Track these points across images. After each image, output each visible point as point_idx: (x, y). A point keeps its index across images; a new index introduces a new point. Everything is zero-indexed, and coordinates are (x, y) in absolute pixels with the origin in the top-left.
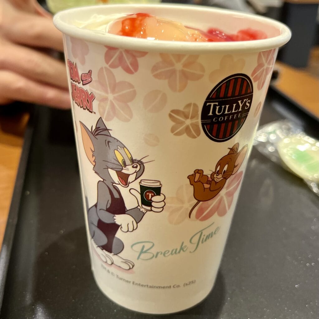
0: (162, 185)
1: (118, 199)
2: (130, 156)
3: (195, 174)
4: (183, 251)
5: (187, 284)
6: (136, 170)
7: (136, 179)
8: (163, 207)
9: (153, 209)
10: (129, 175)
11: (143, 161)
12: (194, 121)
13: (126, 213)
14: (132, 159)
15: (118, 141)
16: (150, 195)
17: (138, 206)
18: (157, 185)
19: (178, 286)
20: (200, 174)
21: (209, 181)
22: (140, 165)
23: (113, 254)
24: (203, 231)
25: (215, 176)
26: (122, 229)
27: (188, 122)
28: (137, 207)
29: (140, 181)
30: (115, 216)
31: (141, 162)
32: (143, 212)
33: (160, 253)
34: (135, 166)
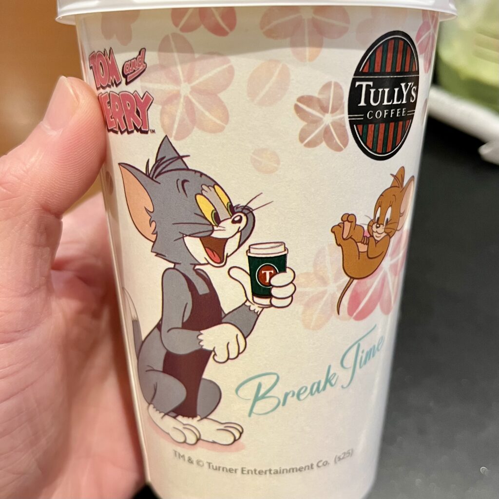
0: (288, 250)
1: (206, 295)
3: (344, 223)
4: (332, 385)
5: (340, 459)
6: (239, 228)
7: (240, 246)
8: (292, 296)
9: (274, 301)
10: (226, 240)
11: (252, 205)
12: (337, 117)
13: (224, 321)
14: (231, 205)
15: (202, 174)
16: (268, 273)
17: (246, 302)
18: (278, 251)
19: (326, 464)
20: (351, 222)
21: (366, 238)
22: (246, 215)
23: (198, 418)
24: (361, 342)
25: (374, 229)
26: (215, 357)
27: (328, 119)
28: (244, 304)
29: (248, 248)
30: (201, 334)
31: (249, 209)
32: (256, 311)
33: (291, 395)
34: (237, 219)
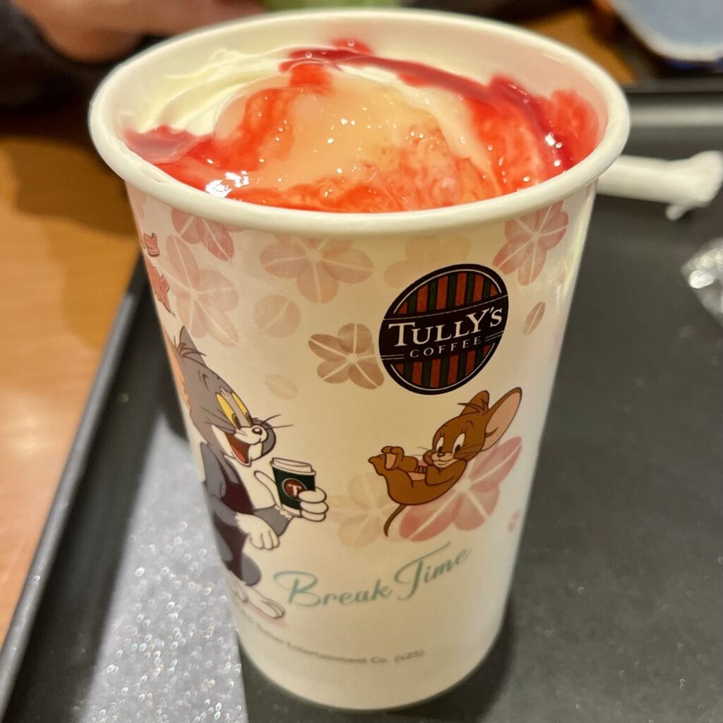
0: (315, 473)
1: (236, 484)
2: (245, 411)
3: (385, 455)
4: (383, 596)
5: (402, 658)
6: (260, 439)
7: (263, 455)
8: (324, 513)
10: (248, 445)
11: (271, 423)
12: (365, 356)
13: (255, 513)
14: (250, 416)
16: (295, 487)
17: (274, 505)
18: (305, 471)
19: (383, 661)
20: (396, 454)
21: (421, 468)
22: (266, 429)
23: (244, 582)
24: (422, 560)
25: (435, 457)
26: (252, 541)
27: (353, 358)
28: (273, 507)
29: (271, 460)
30: (237, 515)
31: (268, 425)
32: (286, 517)
33: (332, 597)
34: (257, 430)
